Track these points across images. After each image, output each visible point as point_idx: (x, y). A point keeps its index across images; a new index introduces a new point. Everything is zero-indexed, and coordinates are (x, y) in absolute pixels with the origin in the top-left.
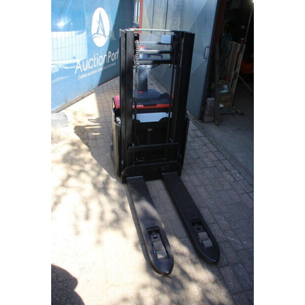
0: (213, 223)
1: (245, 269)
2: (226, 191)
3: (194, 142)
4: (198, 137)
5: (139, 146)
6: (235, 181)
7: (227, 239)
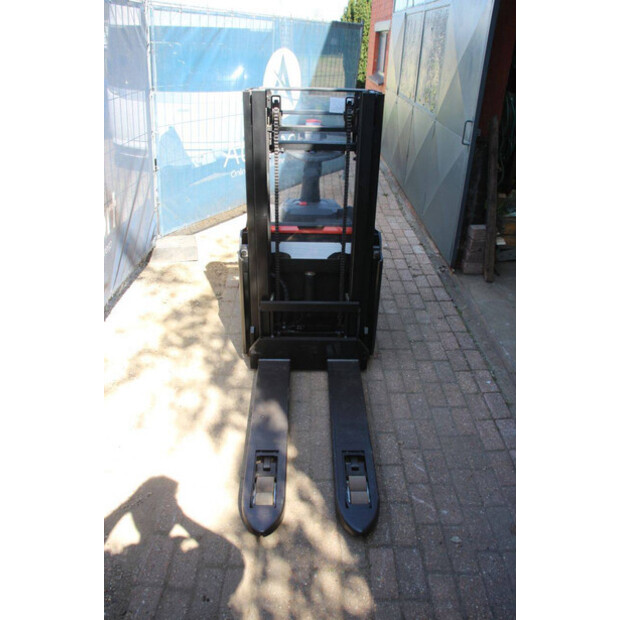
0: (395, 465)
1: (423, 560)
2: (450, 411)
3: (425, 309)
4: (436, 301)
5: (286, 302)
6: (477, 394)
7: (410, 498)
